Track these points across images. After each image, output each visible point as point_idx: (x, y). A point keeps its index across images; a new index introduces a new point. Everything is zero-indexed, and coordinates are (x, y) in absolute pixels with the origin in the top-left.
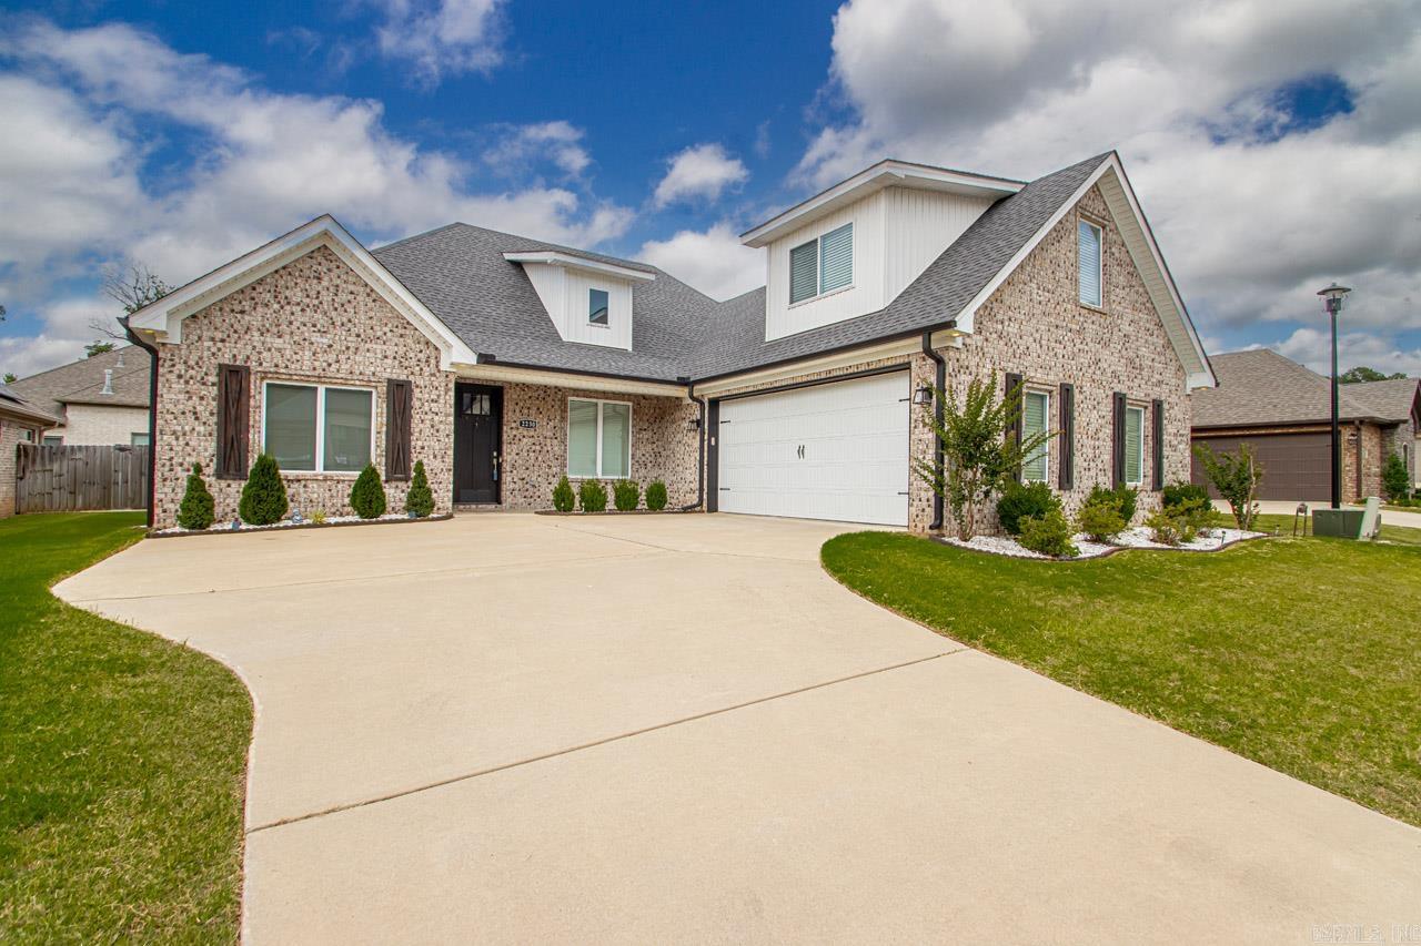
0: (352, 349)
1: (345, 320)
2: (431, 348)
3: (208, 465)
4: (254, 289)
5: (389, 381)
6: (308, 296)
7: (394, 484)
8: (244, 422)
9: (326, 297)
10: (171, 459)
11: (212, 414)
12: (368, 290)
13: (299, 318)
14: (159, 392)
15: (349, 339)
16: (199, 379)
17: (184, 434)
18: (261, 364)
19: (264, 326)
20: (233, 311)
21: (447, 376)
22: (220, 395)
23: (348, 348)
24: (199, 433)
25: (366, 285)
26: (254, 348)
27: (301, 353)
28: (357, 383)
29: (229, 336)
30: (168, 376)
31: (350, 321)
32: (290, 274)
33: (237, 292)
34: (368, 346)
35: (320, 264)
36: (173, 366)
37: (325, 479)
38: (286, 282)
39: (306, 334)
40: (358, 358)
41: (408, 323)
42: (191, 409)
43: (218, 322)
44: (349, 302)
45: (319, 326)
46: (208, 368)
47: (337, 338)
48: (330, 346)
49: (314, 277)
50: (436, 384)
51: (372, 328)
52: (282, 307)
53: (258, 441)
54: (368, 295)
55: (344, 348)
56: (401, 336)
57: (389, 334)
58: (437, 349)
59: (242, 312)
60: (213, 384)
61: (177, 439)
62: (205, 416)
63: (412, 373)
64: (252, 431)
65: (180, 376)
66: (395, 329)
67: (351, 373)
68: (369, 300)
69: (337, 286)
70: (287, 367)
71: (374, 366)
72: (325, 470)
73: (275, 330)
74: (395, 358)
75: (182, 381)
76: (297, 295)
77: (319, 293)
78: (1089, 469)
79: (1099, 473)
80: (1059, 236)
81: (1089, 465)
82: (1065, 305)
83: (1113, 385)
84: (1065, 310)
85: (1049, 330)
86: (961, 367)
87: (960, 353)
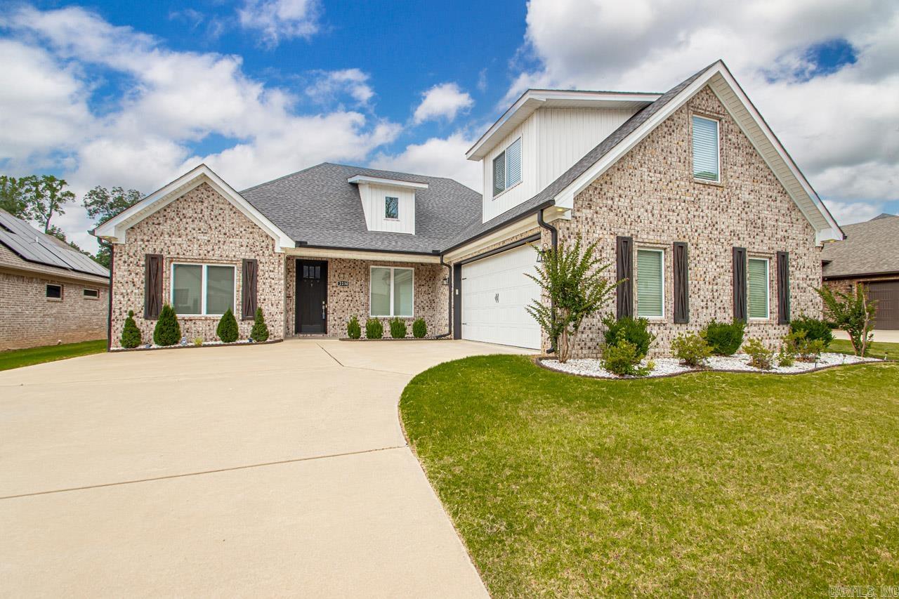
0: (222, 242)
1: (217, 225)
2: (270, 239)
3: (140, 312)
4: (165, 210)
5: (244, 260)
6: (196, 213)
7: (247, 322)
8: (160, 287)
9: (206, 213)
10: (120, 308)
11: (142, 283)
12: (231, 207)
13: (191, 226)
14: (114, 271)
15: (220, 236)
16: (135, 263)
17: (127, 294)
18: (169, 253)
19: (171, 231)
20: (153, 224)
21: (279, 256)
22: (146, 272)
23: (219, 242)
24: (135, 294)
25: (230, 204)
26: (166, 244)
27: (192, 246)
28: (225, 262)
29: (151, 238)
30: (119, 262)
31: (220, 226)
32: (185, 200)
33: (155, 213)
34: (231, 239)
35: (202, 193)
36: (121, 256)
37: (207, 319)
38: (184, 205)
39: (195, 235)
40: (225, 247)
41: (255, 225)
42: (131, 280)
43: (146, 230)
44: (220, 214)
45: (202, 230)
46: (140, 257)
47: (213, 236)
48: (209, 241)
49: (200, 201)
50: (272, 261)
51: (233, 229)
52: (181, 220)
53: (168, 298)
54: (231, 210)
55: (217, 242)
56: (251, 233)
57: (244, 232)
58: (273, 239)
59: (159, 224)
60: (143, 266)
61: (124, 297)
62: (138, 284)
63: (258, 255)
64: (164, 292)
65: (125, 262)
66: (247, 229)
67: (221, 256)
68: (231, 213)
69: (213, 206)
70: (184, 254)
71: (234, 252)
72: (207, 313)
73: (177, 233)
74: (247, 246)
75: (126, 264)
76: (189, 213)
77: (202, 210)
78: (707, 308)
79: (718, 311)
80: (671, 130)
81: (707, 304)
82: (678, 182)
83: (732, 242)
84: (678, 186)
85: (661, 202)
86: (572, 234)
87: (570, 223)
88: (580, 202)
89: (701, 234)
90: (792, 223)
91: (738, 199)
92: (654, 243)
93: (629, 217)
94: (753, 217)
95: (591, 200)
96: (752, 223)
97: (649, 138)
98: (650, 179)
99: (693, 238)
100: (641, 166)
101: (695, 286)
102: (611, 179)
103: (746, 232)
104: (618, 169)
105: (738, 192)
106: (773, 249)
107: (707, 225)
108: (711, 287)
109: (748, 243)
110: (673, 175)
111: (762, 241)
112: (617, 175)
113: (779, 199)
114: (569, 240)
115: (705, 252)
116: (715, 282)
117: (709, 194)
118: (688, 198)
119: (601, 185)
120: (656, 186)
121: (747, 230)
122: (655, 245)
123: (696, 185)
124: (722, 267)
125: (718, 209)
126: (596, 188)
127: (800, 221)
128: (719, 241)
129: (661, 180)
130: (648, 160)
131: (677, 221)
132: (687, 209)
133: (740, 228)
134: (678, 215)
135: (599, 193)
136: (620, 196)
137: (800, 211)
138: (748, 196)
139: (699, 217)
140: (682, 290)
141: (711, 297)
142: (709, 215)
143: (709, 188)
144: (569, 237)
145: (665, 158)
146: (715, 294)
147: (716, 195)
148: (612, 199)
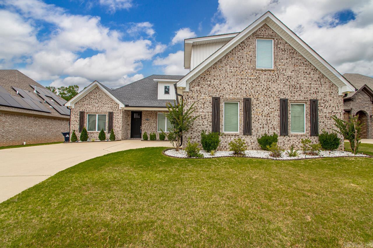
1: (101, 101)
2: (117, 105)
3: (78, 130)
4: (86, 97)
5: (109, 112)
7: (109, 134)
8: (84, 122)
9: (98, 97)
10: (72, 129)
11: (79, 121)
13: (93, 101)
14: (71, 117)
15: (102, 104)
17: (74, 124)
18: (87, 111)
19: (87, 103)
20: (82, 101)
21: (120, 110)
22: (80, 117)
24: (77, 124)
26: (86, 108)
27: (93, 108)
28: (103, 113)
29: (82, 106)
32: (92, 93)
33: (83, 98)
34: (105, 105)
35: (97, 90)
36: (73, 112)
37: (97, 133)
38: (91, 95)
39: (94, 104)
40: (103, 108)
41: (113, 100)
43: (80, 103)
44: (102, 97)
45: (96, 102)
46: (78, 112)
47: (100, 104)
48: (98, 106)
49: (96, 93)
50: (118, 112)
51: (106, 102)
52: (90, 100)
54: (105, 95)
55: (101, 106)
56: (112, 103)
57: (109, 103)
59: (84, 101)
60: (79, 115)
62: (77, 121)
63: (114, 110)
67: (102, 111)
69: (100, 94)
70: (91, 111)
71: (106, 109)
74: (110, 107)
75: (74, 115)
77: (96, 96)
78: (263, 128)
79: (271, 129)
80: (243, 48)
81: (263, 126)
82: (246, 71)
83: (279, 96)
84: (247, 73)
85: (237, 81)
86: (189, 97)
87: (189, 93)
88: (194, 84)
89: (261, 94)
90: (321, 84)
91: (284, 75)
92: (232, 99)
93: (219, 88)
94: (294, 83)
95: (199, 83)
96: (293, 87)
97: (231, 52)
98: (230, 71)
99: (255, 96)
100: (226, 66)
101: (256, 118)
102: (209, 73)
103: (289, 91)
104: (214, 68)
105: (284, 72)
106: (307, 98)
107: (264, 89)
108: (266, 118)
109: (290, 96)
110: (244, 68)
111: (300, 95)
112: (213, 71)
113: (312, 73)
114: (188, 100)
115: (262, 102)
116: (269, 116)
117: (265, 75)
118: (252, 77)
119: (205, 76)
120: (234, 74)
121: (289, 90)
122: (233, 100)
123: (257, 71)
124: (273, 108)
125: (271, 81)
126: (202, 78)
127: (328, 83)
128: (271, 96)
129: (237, 71)
130: (230, 62)
131: (246, 89)
132: (252, 82)
133: (285, 89)
134: (247, 86)
135: (204, 79)
136: (214, 80)
137: (327, 78)
138: (290, 74)
139: (259, 86)
140: (248, 120)
141: (266, 123)
142: (265, 84)
143: (265, 72)
144: (188, 99)
145: (239, 61)
146: (269, 121)
147: (270, 75)
148: (210, 81)
